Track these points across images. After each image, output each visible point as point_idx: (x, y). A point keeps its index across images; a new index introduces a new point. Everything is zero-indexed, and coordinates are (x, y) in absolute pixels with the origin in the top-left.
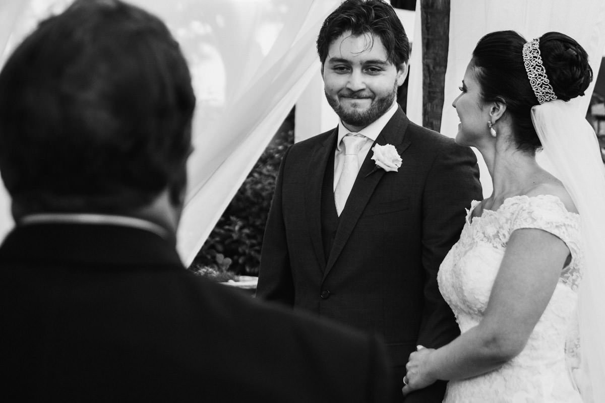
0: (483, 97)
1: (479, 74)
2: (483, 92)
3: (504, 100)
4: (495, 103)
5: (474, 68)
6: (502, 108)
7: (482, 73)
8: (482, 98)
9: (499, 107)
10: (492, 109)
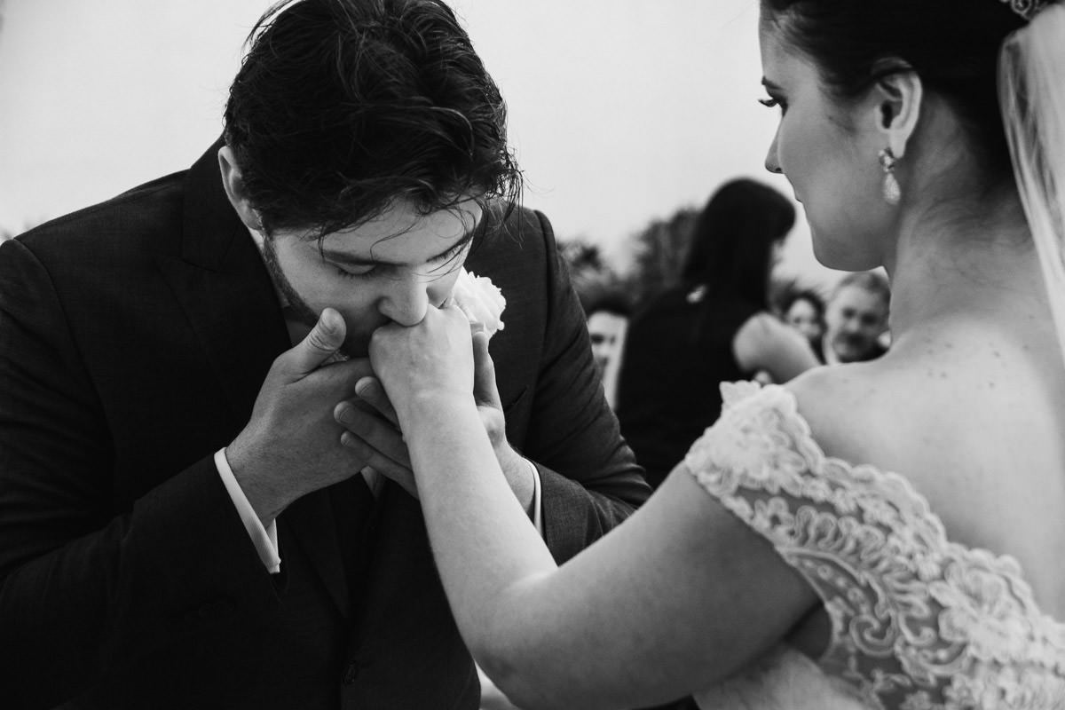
0: (838, 88)
1: (794, 29)
2: (832, 75)
3: (903, 63)
4: (879, 87)
5: (776, 21)
6: (911, 93)
7: (802, 18)
8: (834, 93)
9: (896, 93)
10: (877, 114)
